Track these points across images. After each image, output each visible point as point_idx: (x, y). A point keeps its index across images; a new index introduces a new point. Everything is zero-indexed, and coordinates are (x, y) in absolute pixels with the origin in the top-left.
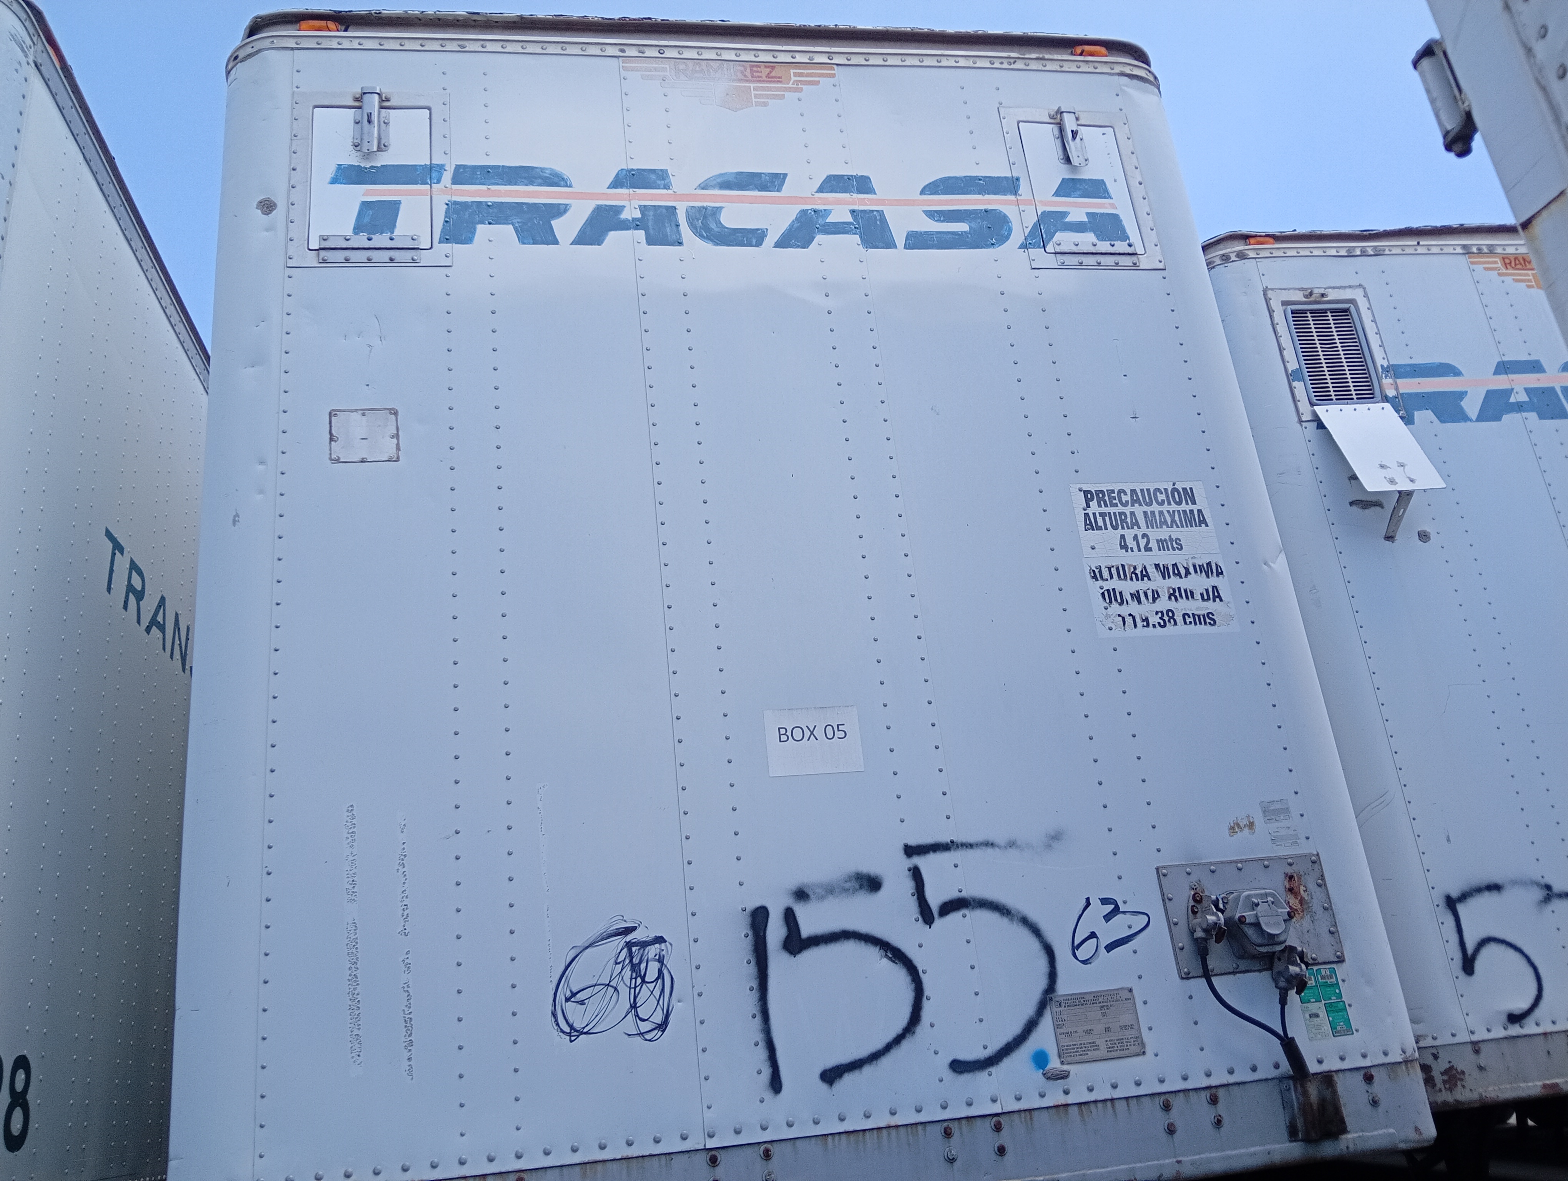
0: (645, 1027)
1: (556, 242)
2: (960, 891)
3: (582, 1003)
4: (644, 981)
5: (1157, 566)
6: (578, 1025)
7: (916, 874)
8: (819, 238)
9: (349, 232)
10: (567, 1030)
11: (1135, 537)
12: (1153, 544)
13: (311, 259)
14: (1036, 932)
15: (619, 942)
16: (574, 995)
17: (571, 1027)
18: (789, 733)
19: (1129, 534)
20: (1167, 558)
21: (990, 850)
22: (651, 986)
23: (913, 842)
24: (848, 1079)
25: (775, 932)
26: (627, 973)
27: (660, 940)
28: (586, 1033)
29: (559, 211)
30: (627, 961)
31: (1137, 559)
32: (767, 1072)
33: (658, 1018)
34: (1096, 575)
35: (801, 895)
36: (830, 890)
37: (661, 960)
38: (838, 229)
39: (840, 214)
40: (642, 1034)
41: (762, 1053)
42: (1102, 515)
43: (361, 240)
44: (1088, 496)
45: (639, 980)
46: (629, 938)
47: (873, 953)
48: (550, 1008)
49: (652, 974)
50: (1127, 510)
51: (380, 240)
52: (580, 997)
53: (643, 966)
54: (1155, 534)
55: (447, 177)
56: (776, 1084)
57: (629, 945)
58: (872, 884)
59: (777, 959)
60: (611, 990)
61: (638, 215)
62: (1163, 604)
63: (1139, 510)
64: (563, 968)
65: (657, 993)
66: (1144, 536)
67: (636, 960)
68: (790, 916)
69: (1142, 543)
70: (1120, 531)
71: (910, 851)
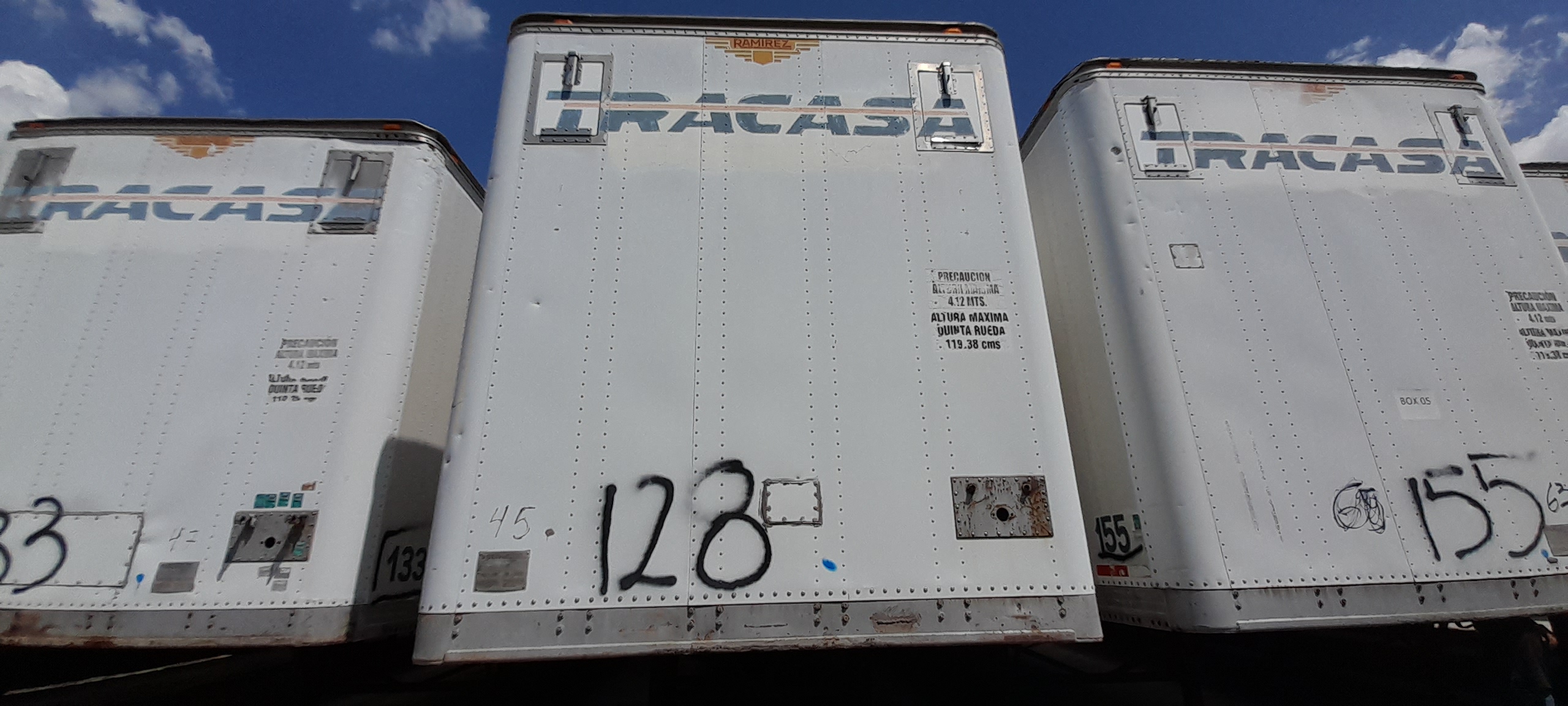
0: (1376, 527)
1: (1244, 168)
2: (1496, 477)
3: (1346, 514)
4: (1370, 507)
5: (1547, 329)
6: (1347, 524)
7: (1476, 467)
8: (1359, 167)
9: (1155, 162)
10: (1342, 525)
11: (1535, 316)
12: (1543, 319)
13: (1143, 175)
14: (1532, 496)
15: (1355, 490)
16: (1341, 511)
17: (1343, 524)
18: (1405, 400)
19: (1533, 314)
20: (1551, 326)
21: (1504, 459)
22: (1374, 509)
23: (1472, 453)
24: (1468, 557)
25: (1422, 490)
26: (1362, 503)
27: (1372, 490)
28: (1351, 528)
29: (1242, 153)
30: (1361, 498)
31: (1537, 325)
32: (1432, 552)
33: (1381, 524)
34: (1522, 332)
35: (1429, 474)
36: (1441, 473)
37: (1375, 498)
38: (1365, 162)
39: (1365, 156)
40: (1375, 530)
41: (1428, 543)
42: (1519, 304)
43: (1161, 167)
44: (1511, 295)
45: (1368, 507)
46: (1360, 487)
47: (1465, 502)
48: (1333, 516)
49: (1373, 504)
50: (1528, 302)
51: (1170, 167)
52: (1345, 511)
53: (1368, 500)
54: (1544, 314)
55: (1191, 137)
56: (1437, 556)
57: (1360, 491)
58: (1458, 471)
59: (1426, 504)
60: (1357, 510)
61: (1277, 155)
62: (1554, 348)
63: (1534, 302)
64: (1333, 499)
65: (1377, 512)
66: (1539, 315)
67: (1365, 498)
68: (1426, 482)
69: (1539, 318)
70: (1528, 312)
71: (1472, 457)
